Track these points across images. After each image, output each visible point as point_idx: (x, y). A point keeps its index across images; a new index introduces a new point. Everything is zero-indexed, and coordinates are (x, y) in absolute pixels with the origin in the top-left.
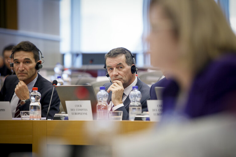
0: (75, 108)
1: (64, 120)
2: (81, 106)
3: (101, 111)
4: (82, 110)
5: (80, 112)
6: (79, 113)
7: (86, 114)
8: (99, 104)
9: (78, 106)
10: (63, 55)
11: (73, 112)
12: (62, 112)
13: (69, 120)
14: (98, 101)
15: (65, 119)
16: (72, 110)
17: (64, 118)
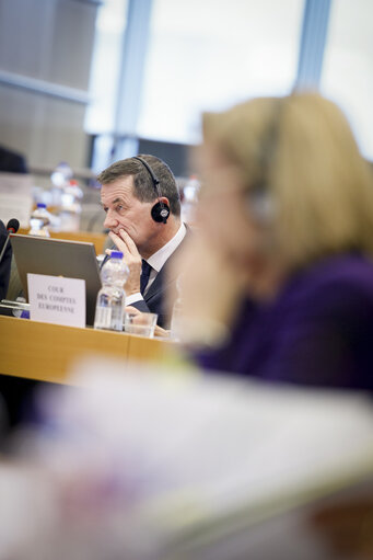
0: (49, 294)
1: (19, 318)
2: (62, 291)
3: (105, 309)
4: (62, 300)
5: (58, 303)
6: (54, 307)
7: (72, 311)
8: (104, 291)
9: (56, 289)
10: (93, 138)
11: (40, 301)
12: (19, 299)
13: (32, 319)
14: (103, 284)
15: (22, 317)
16: (40, 296)
17: (21, 312)
